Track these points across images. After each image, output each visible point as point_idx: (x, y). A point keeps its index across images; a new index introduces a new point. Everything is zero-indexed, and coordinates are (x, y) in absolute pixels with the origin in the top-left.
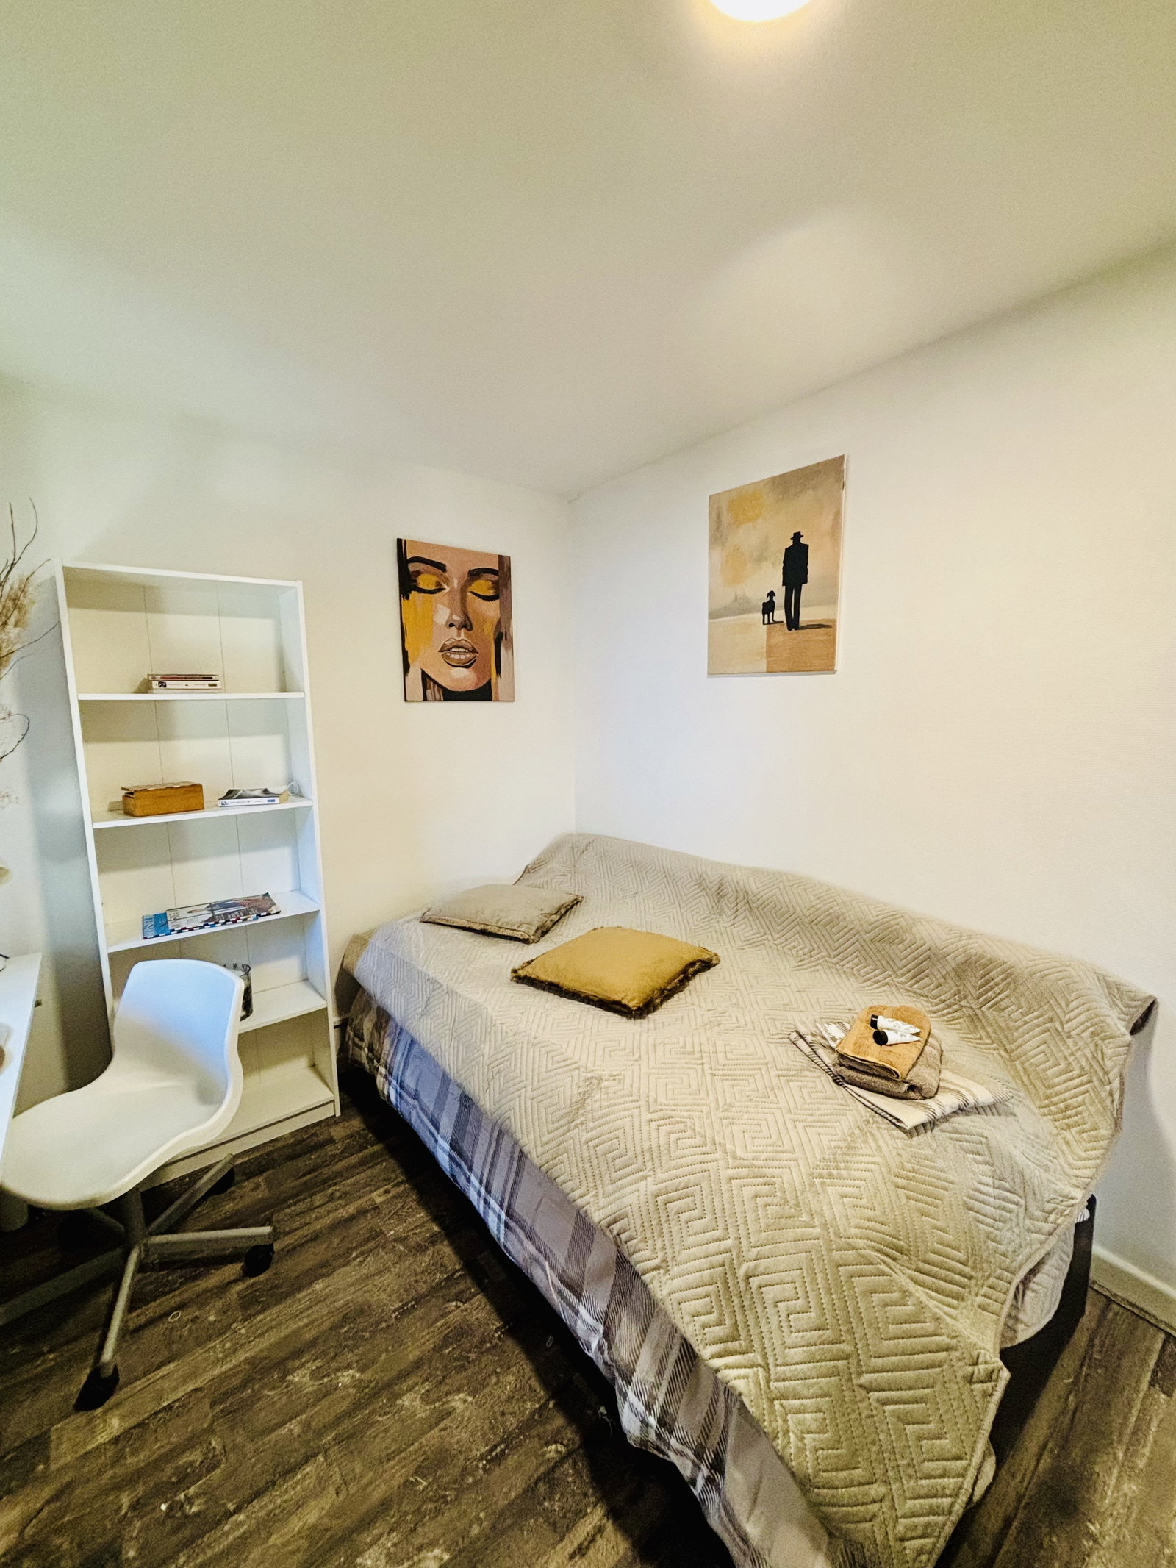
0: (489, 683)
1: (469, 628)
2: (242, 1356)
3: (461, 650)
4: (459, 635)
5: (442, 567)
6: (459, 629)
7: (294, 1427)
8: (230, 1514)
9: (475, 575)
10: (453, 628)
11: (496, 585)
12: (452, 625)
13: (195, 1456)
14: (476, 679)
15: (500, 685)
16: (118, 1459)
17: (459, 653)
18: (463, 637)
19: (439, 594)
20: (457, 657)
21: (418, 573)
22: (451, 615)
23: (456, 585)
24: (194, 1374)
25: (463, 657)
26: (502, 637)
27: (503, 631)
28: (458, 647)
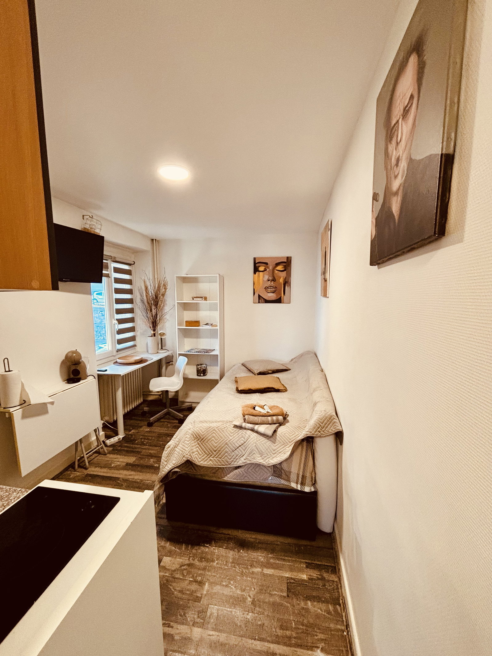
0: (280, 298)
1: (275, 280)
2: (166, 432)
3: (271, 288)
4: (271, 283)
5: (267, 264)
6: (271, 281)
7: (162, 443)
8: (146, 445)
9: (277, 264)
10: (269, 281)
11: (285, 267)
12: (269, 280)
13: (150, 438)
14: (276, 297)
15: (285, 298)
16: (144, 433)
17: (271, 289)
18: (272, 283)
19: (265, 272)
20: (270, 290)
21: (259, 266)
22: (269, 277)
23: (271, 269)
24: (160, 430)
25: (272, 290)
26: (287, 282)
27: (287, 281)
28: (270, 287)
